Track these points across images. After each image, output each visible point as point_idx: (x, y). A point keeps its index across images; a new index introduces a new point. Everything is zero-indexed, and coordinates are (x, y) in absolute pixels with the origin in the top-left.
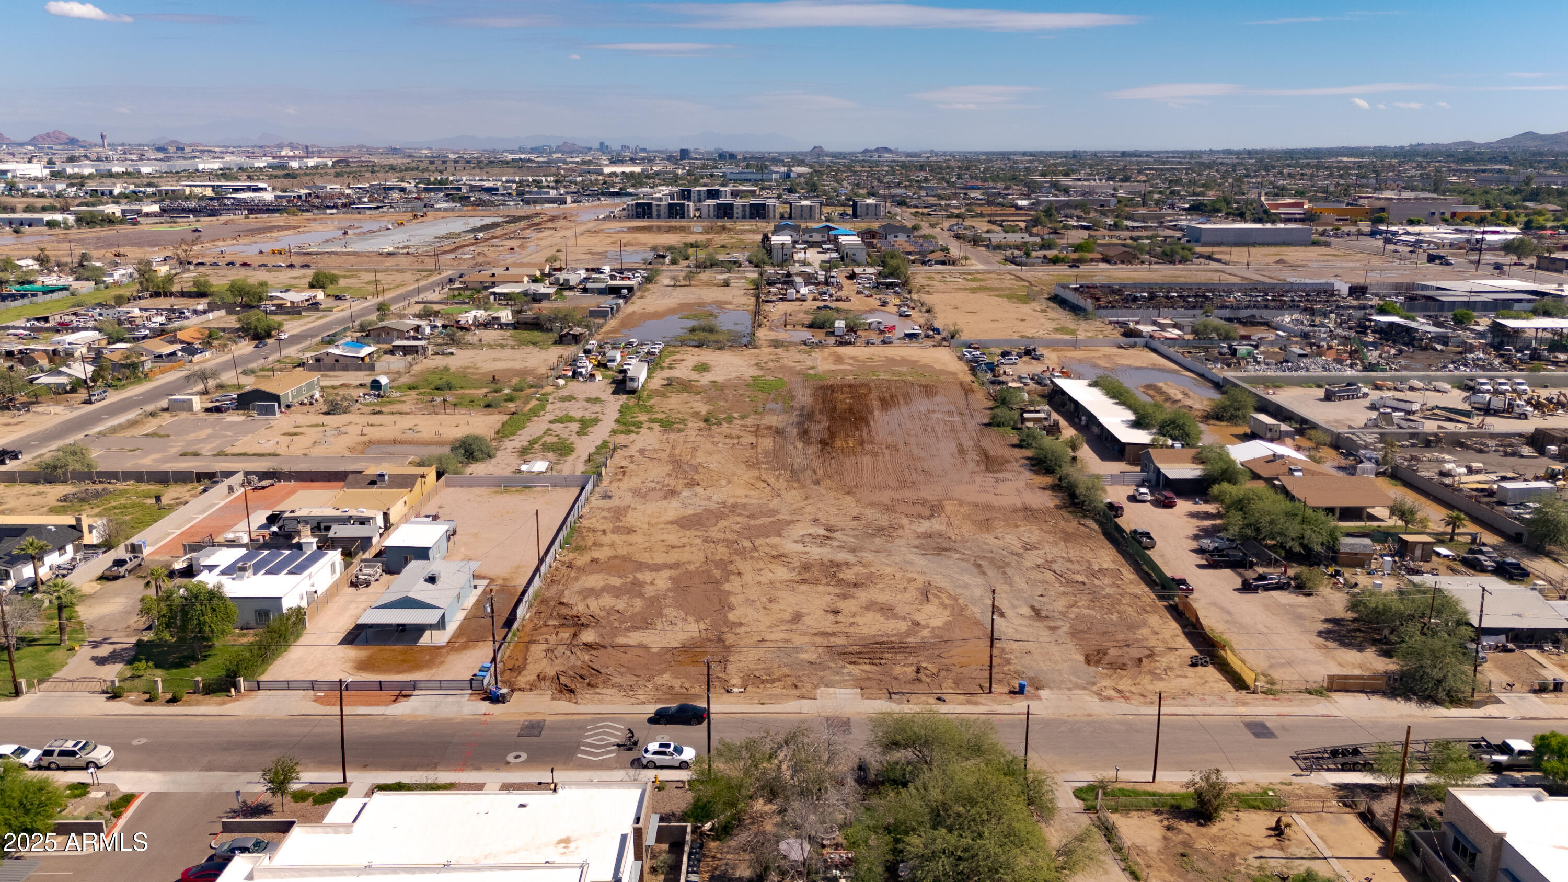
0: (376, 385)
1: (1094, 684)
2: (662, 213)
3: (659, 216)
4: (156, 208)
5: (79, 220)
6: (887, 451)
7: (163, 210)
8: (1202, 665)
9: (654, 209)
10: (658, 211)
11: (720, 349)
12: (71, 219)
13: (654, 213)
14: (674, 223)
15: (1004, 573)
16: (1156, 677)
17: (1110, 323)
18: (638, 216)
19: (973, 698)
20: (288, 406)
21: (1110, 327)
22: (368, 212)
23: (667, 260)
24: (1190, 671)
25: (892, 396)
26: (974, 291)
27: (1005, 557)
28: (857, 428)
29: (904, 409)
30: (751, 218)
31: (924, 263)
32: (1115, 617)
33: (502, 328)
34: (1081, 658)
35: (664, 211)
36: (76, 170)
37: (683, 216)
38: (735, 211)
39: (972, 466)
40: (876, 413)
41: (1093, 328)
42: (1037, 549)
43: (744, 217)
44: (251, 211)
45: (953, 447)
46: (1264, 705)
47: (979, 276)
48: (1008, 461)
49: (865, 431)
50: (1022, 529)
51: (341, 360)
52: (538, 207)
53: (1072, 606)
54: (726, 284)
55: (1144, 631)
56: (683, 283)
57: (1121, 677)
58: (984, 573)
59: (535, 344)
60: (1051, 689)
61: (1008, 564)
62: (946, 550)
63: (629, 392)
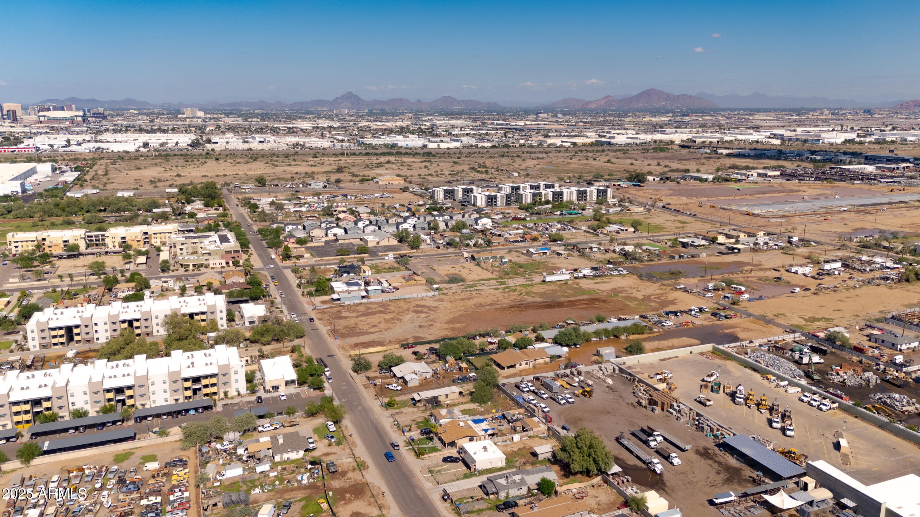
5: (714, 179)
12: (710, 177)
51: (530, 253)
63: (544, 281)
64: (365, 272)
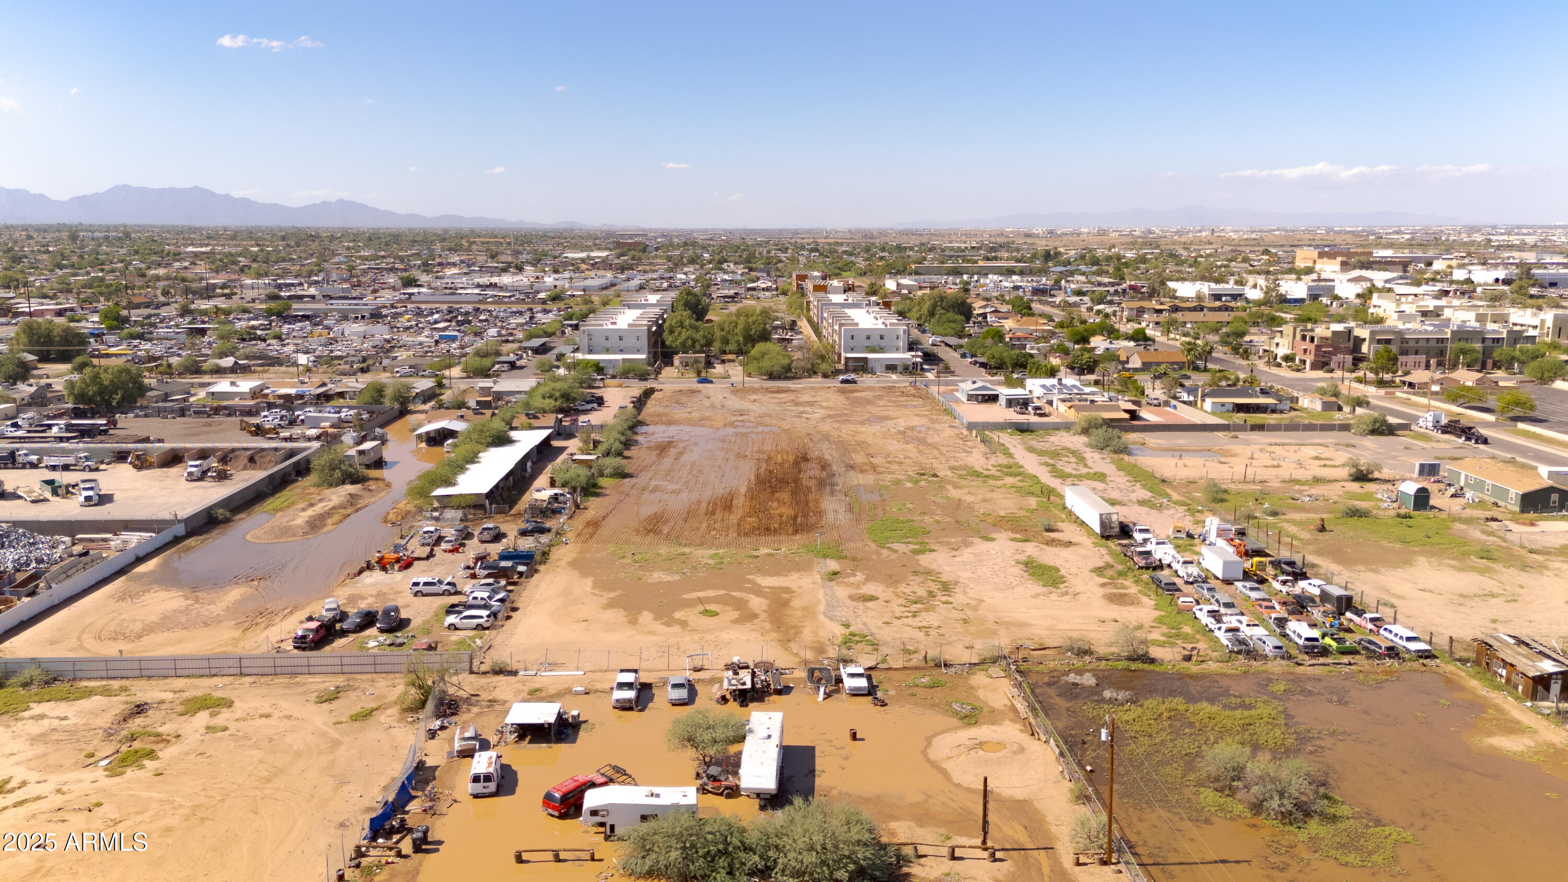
6: (748, 454)
25: (713, 513)
28: (771, 472)
29: (707, 494)
39: (681, 445)
40: (743, 490)
45: (685, 458)
48: (649, 448)
49: (762, 471)
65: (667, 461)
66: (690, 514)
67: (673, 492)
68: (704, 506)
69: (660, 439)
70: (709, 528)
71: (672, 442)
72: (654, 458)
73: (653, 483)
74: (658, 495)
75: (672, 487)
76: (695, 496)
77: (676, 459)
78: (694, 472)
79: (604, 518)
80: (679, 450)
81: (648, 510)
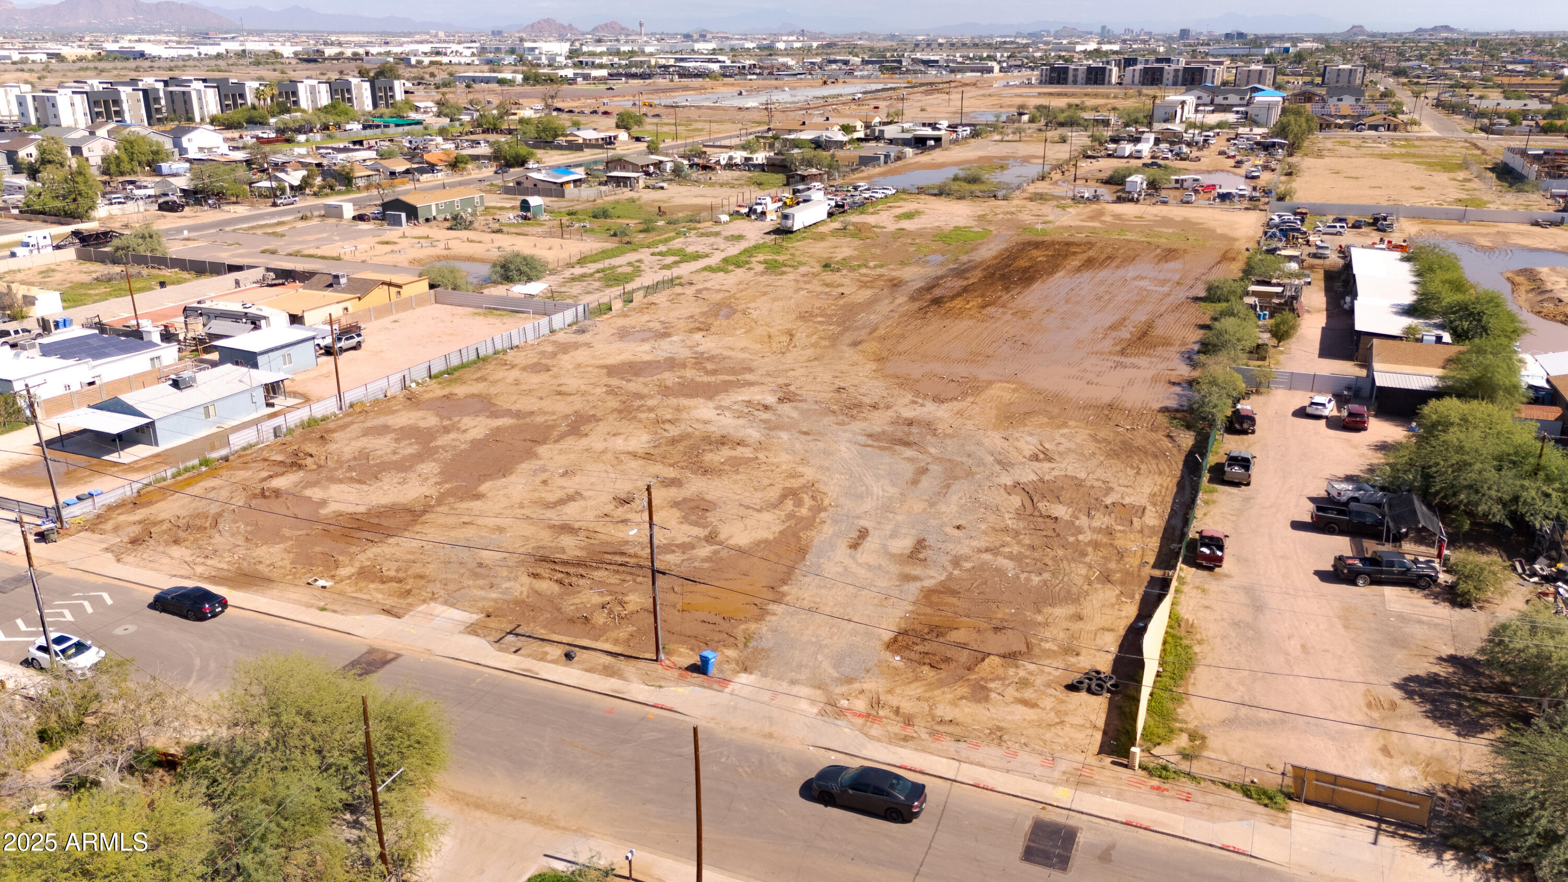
0: (525, 206)
1: (850, 681)
2: (1079, 79)
3: (1075, 82)
4: (604, 73)
5: (526, 79)
6: (1007, 317)
7: (610, 75)
8: (1089, 691)
9: (1071, 73)
10: (1075, 76)
11: (960, 198)
12: (519, 78)
13: (1070, 78)
14: (1090, 89)
15: (948, 486)
16: (980, 693)
17: (1553, 196)
18: (1051, 82)
19: (621, 664)
20: (427, 220)
21: (1550, 201)
22: (786, 79)
23: (1025, 118)
24: (1050, 700)
25: (1109, 258)
26: (1385, 157)
27: (981, 463)
28: (1007, 288)
29: (1103, 274)
30: (1183, 84)
31: (1353, 127)
32: (1036, 579)
33: (749, 170)
34: (887, 636)
35: (1081, 76)
36: (591, 48)
37: (1103, 83)
38: (1165, 76)
39: (1107, 344)
40: (1059, 274)
41: (1521, 201)
42: (1050, 460)
43: (1175, 84)
44: (681, 76)
45: (1110, 318)
46: (1119, 796)
47: (1417, 143)
48: (1163, 344)
49: (1014, 292)
50: (1064, 431)
51: (540, 186)
52: (959, 76)
53: (987, 550)
54: (1063, 140)
55: (1060, 611)
56: (1010, 137)
57: (917, 679)
58: (915, 482)
59: (759, 184)
60: (765, 675)
61: (970, 474)
62: (907, 444)
63: (783, 231)
64: (30, 301)
65: (1140, 316)
66: (1130, 259)
67: (1143, 278)
68: (1114, 264)
69: (1142, 361)
70: (1118, 250)
71: (1122, 352)
72: (1159, 323)
73: (1166, 289)
74: (1161, 276)
75: (1143, 283)
76: (1120, 273)
77: (1124, 319)
78: (1106, 297)
79: (1219, 262)
80: (1114, 334)
81: (1172, 265)
